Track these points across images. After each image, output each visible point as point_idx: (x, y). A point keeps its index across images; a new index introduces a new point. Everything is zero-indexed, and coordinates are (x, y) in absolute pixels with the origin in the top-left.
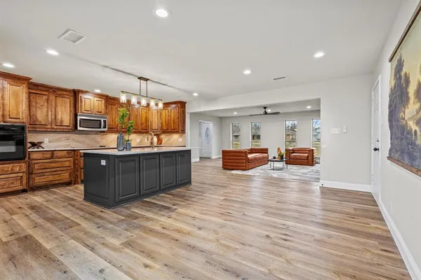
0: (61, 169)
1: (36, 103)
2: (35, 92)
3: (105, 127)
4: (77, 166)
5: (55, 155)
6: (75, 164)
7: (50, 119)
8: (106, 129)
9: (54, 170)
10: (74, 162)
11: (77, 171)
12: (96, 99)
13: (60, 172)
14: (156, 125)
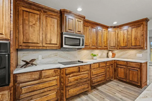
0: (49, 89)
1: (29, 21)
2: (28, 10)
3: (83, 45)
4: (62, 84)
5: (43, 74)
6: (61, 82)
7: (41, 38)
8: (84, 47)
9: (42, 91)
10: (60, 80)
11: (63, 90)
12: (76, 19)
13: (48, 93)
14: (114, 43)
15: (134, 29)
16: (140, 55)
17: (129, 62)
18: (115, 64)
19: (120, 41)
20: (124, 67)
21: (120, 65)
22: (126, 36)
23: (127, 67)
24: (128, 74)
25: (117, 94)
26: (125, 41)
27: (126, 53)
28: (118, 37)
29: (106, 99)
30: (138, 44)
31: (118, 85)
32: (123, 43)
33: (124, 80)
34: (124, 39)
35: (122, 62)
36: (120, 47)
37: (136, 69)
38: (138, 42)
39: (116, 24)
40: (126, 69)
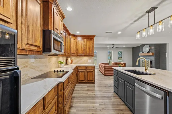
6: (58, 104)
14: (74, 50)
15: (88, 41)
16: (90, 61)
17: (88, 66)
18: (77, 69)
19: (78, 49)
20: (84, 71)
21: (81, 70)
22: (83, 45)
23: (86, 70)
24: (87, 76)
25: (89, 93)
26: (82, 50)
27: (81, 60)
28: (77, 45)
29: (88, 100)
30: (91, 53)
31: (82, 87)
32: (81, 51)
33: (84, 81)
34: (81, 48)
35: (82, 67)
36: (79, 55)
37: (91, 70)
38: (91, 51)
39: (79, 34)
40: (85, 72)
